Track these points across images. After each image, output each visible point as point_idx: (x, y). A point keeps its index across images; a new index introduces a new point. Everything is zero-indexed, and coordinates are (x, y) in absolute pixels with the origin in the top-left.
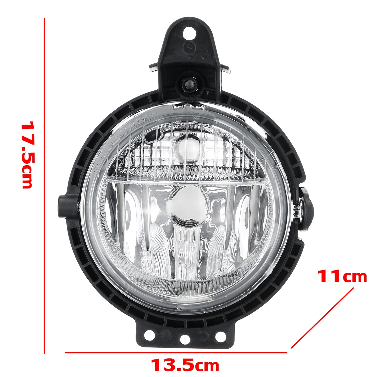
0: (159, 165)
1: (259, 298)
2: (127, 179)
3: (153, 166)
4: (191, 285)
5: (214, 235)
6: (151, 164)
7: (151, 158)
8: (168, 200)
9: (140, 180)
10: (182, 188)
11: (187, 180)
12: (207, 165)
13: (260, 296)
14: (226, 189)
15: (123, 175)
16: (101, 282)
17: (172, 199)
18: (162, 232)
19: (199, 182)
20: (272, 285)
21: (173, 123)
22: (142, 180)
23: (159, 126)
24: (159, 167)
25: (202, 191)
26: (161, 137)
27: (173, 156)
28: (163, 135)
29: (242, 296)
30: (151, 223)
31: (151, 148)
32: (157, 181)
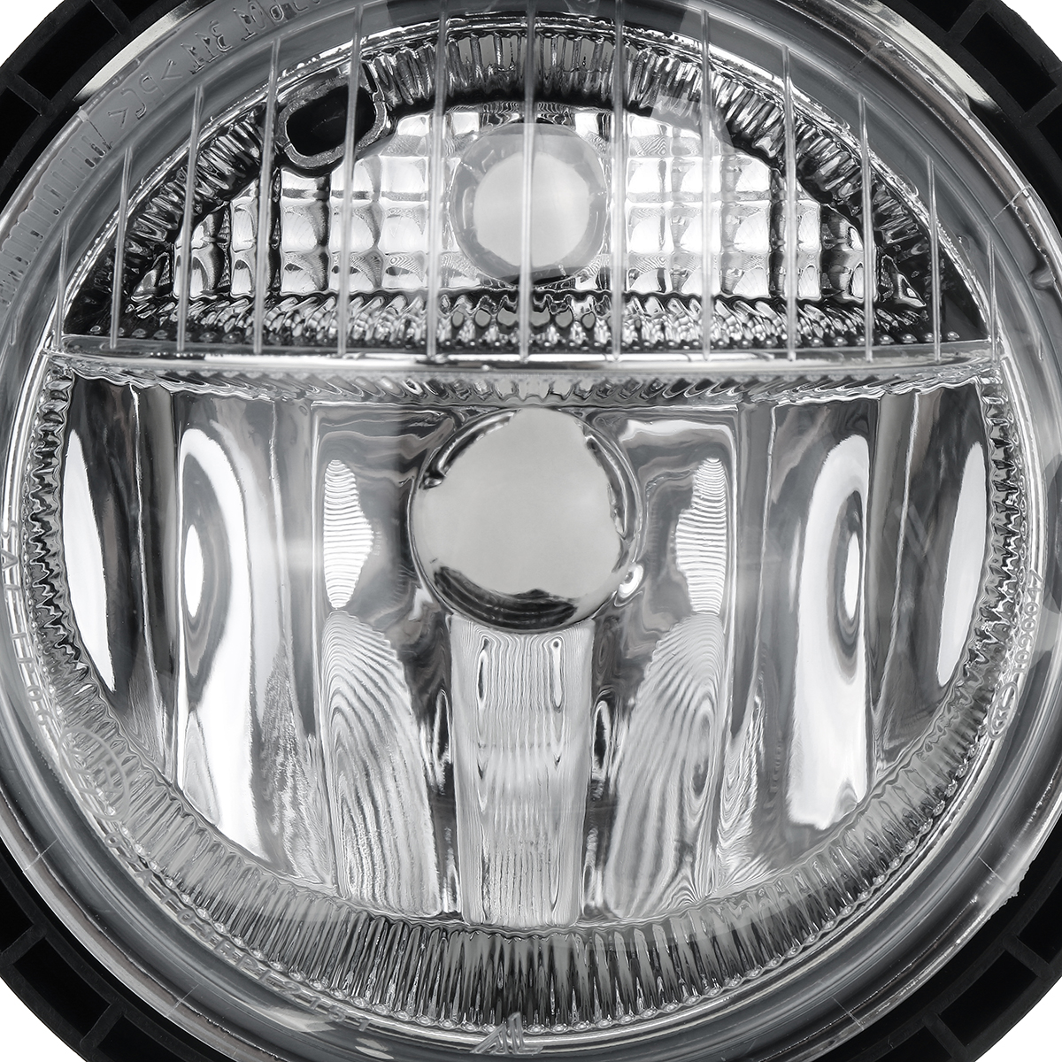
0: (368, 288)
1: (942, 1026)
2: (175, 350)
3: (331, 294)
4: (551, 950)
5: (652, 673)
6: (325, 286)
7: (319, 251)
8: (418, 491)
9: (251, 352)
10: (492, 425)
11: (536, 347)
12: (633, 288)
13: (946, 1017)
14: (725, 429)
15: (151, 326)
16: (43, 944)
17: (438, 482)
18: (385, 663)
19: (610, 357)
20: (1013, 952)
21: (448, 22)
22: (264, 353)
23: (363, 41)
24: (367, 298)
25: (592, 445)
26: (375, 133)
27: (445, 241)
28: (389, 125)
29: (849, 1021)
30: (326, 608)
31: (324, 192)
32: (356, 355)
